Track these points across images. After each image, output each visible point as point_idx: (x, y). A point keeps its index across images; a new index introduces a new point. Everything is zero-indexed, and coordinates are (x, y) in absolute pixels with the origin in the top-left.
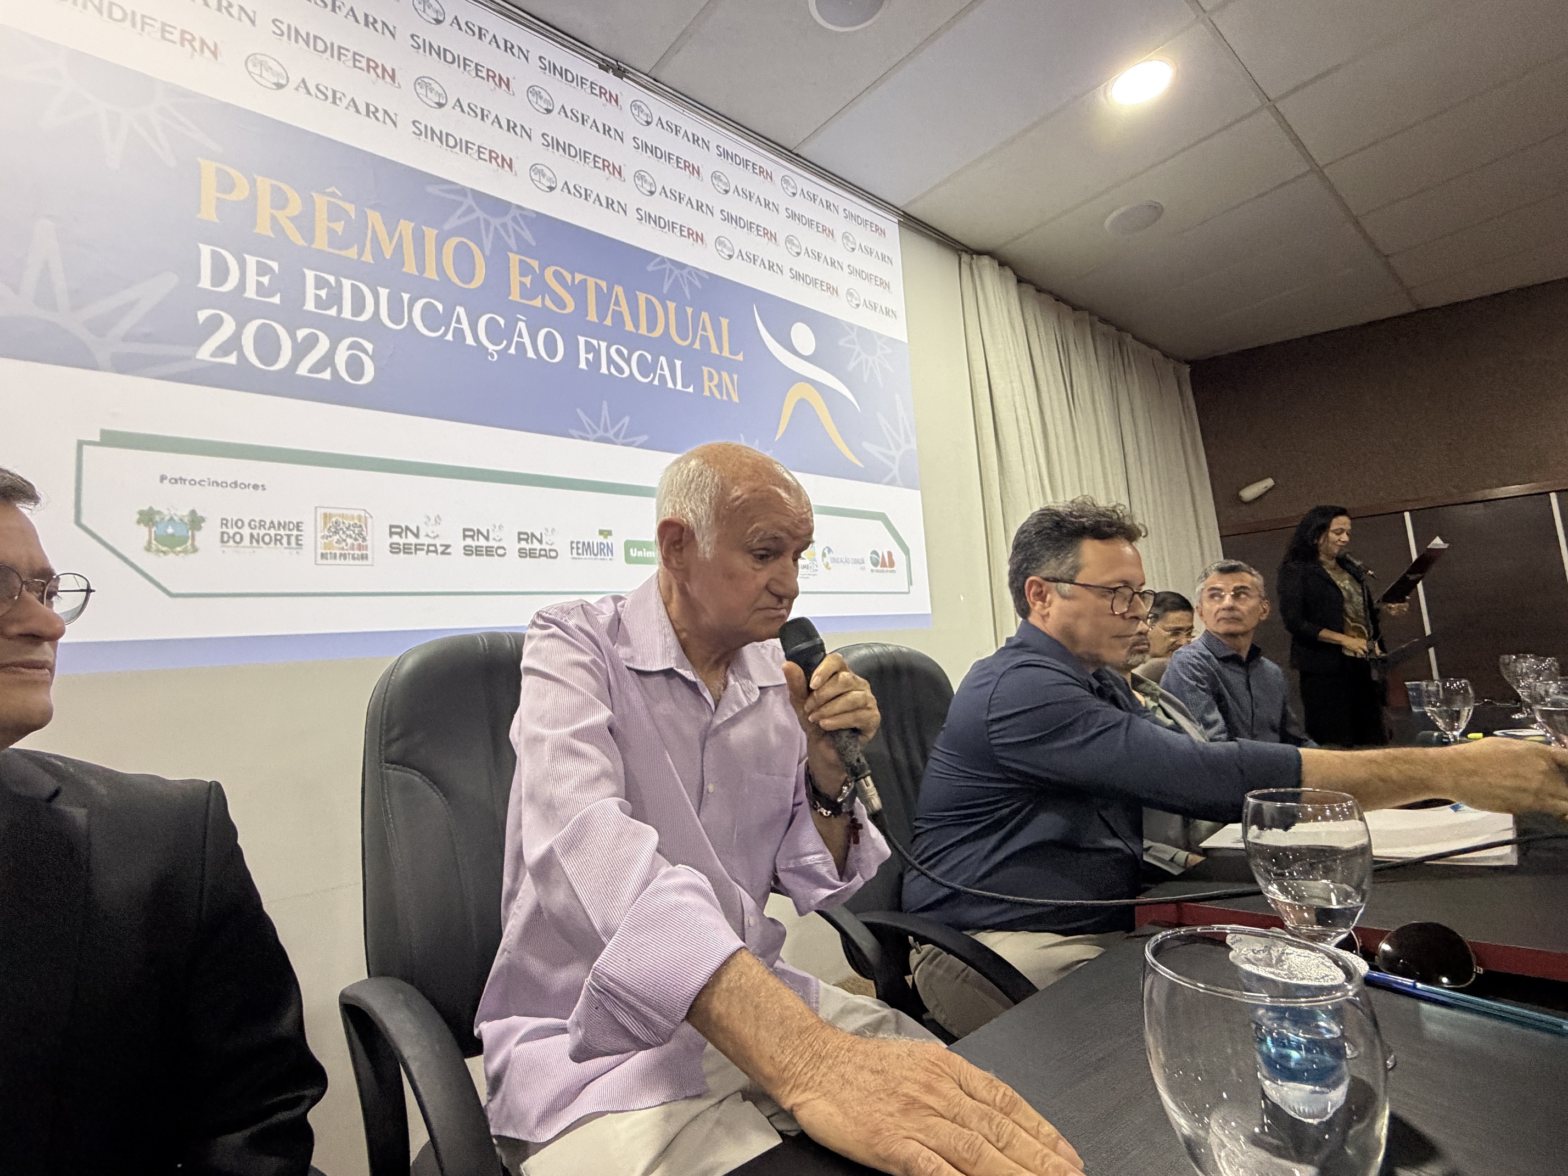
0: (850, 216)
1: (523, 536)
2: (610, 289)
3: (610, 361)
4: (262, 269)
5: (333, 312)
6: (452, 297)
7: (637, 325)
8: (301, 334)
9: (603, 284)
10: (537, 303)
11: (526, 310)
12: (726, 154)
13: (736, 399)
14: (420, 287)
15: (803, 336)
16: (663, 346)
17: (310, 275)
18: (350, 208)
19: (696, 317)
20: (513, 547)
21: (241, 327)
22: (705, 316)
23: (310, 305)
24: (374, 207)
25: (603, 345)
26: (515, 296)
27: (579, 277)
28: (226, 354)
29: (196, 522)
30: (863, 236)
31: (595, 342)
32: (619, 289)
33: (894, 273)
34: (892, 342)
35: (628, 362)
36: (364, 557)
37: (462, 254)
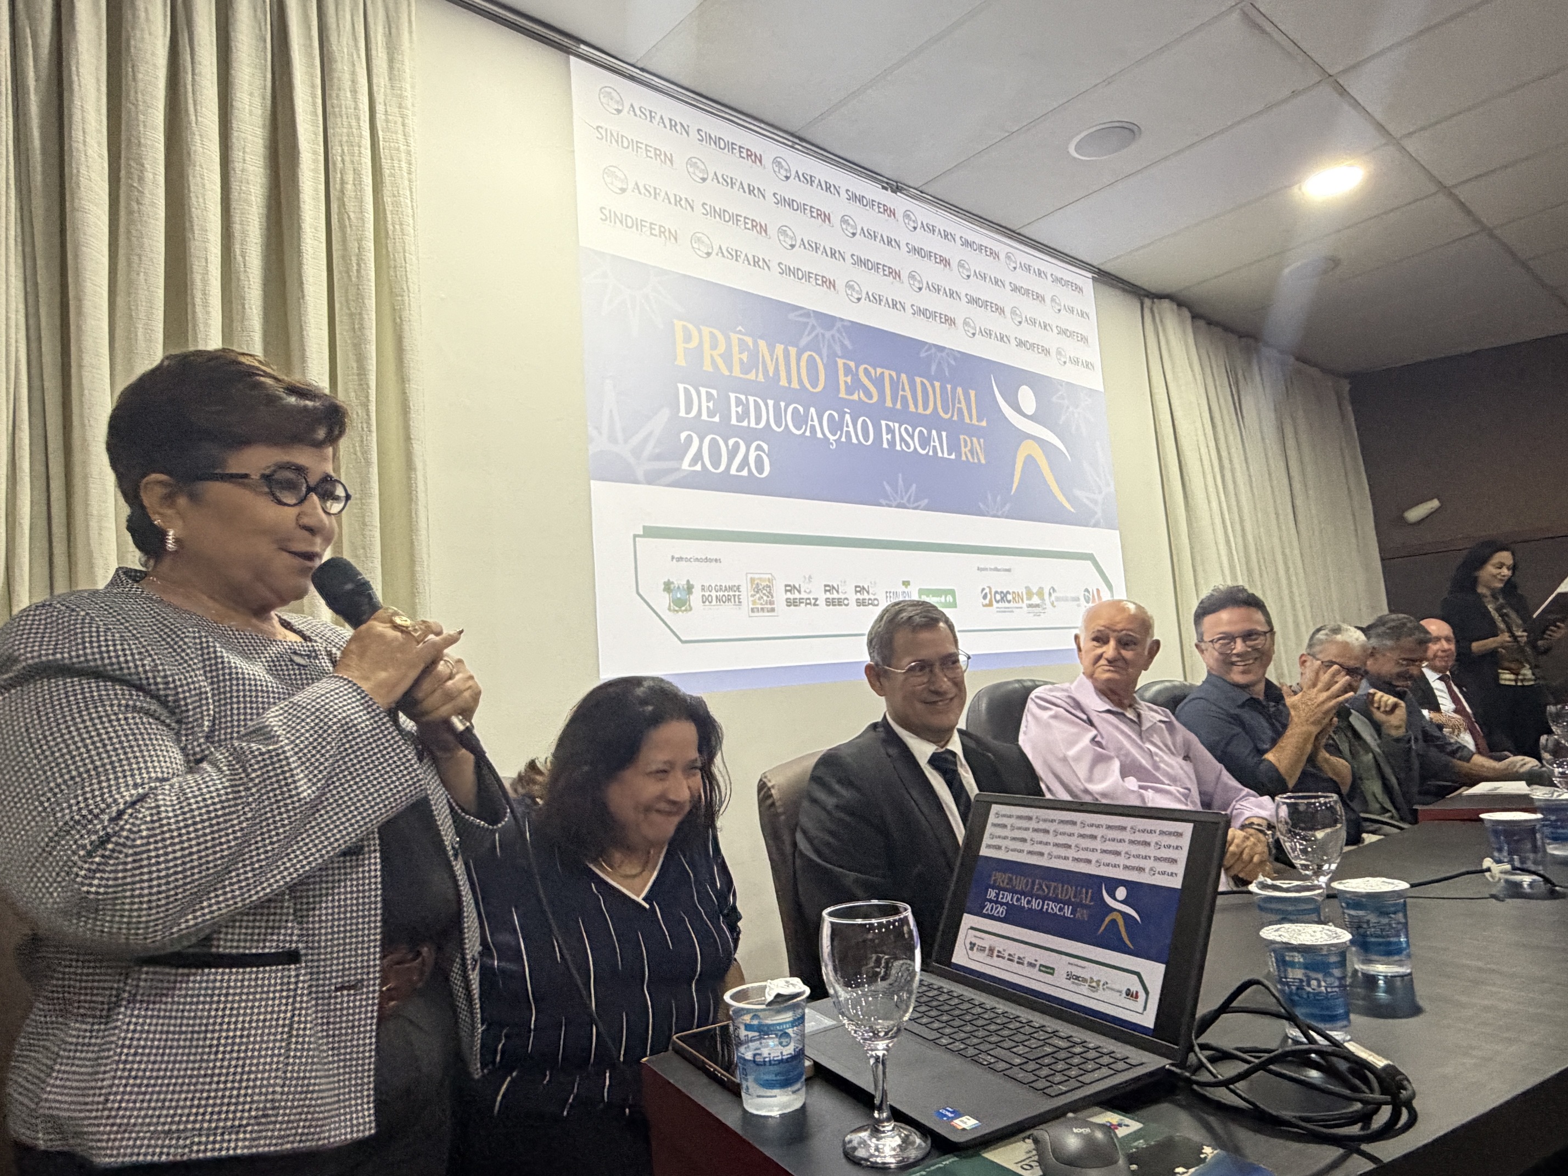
0: (1057, 280)
1: (860, 589)
2: (899, 377)
3: (902, 439)
4: (710, 397)
5: (745, 424)
6: (808, 399)
7: (916, 406)
8: (731, 442)
9: (894, 374)
10: (855, 397)
11: (849, 403)
12: (967, 243)
13: (983, 461)
14: (791, 396)
15: (1027, 398)
16: (933, 422)
17: (732, 396)
18: (749, 340)
19: (954, 390)
20: (853, 597)
21: (701, 442)
22: (959, 390)
23: (734, 421)
24: (761, 337)
25: (897, 425)
26: (843, 394)
27: (879, 370)
28: (696, 464)
29: (690, 588)
30: (1067, 297)
31: (891, 424)
32: (904, 377)
33: (1090, 328)
34: (1092, 392)
35: (912, 437)
36: (773, 610)
37: (812, 364)
